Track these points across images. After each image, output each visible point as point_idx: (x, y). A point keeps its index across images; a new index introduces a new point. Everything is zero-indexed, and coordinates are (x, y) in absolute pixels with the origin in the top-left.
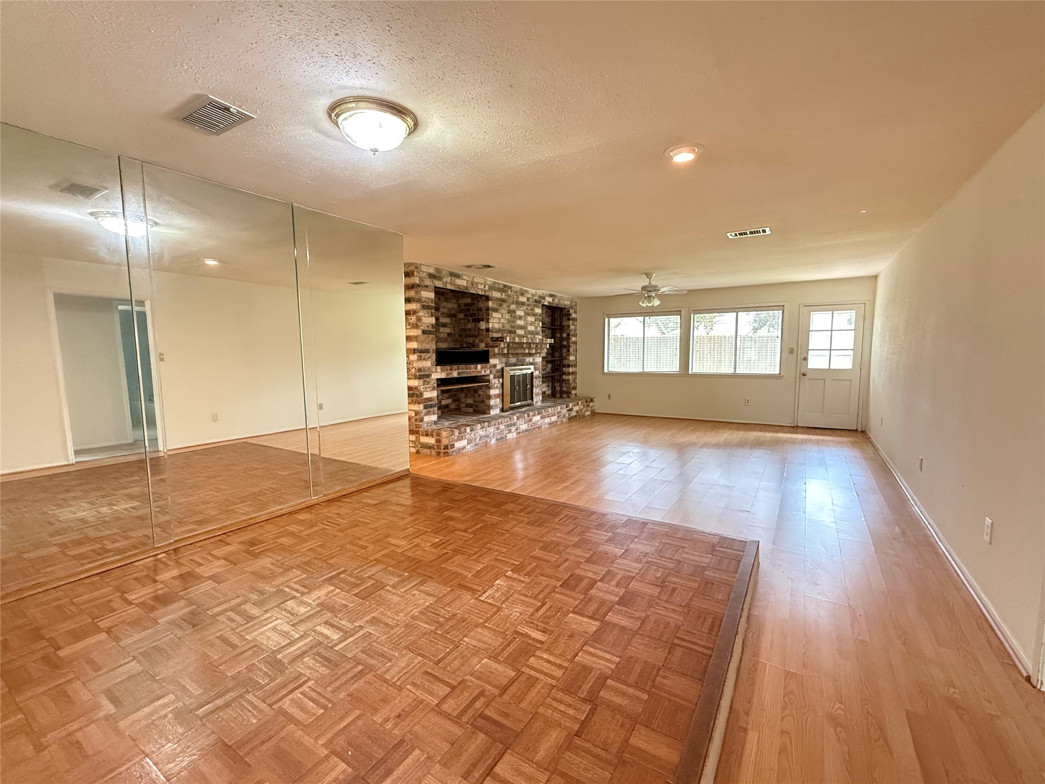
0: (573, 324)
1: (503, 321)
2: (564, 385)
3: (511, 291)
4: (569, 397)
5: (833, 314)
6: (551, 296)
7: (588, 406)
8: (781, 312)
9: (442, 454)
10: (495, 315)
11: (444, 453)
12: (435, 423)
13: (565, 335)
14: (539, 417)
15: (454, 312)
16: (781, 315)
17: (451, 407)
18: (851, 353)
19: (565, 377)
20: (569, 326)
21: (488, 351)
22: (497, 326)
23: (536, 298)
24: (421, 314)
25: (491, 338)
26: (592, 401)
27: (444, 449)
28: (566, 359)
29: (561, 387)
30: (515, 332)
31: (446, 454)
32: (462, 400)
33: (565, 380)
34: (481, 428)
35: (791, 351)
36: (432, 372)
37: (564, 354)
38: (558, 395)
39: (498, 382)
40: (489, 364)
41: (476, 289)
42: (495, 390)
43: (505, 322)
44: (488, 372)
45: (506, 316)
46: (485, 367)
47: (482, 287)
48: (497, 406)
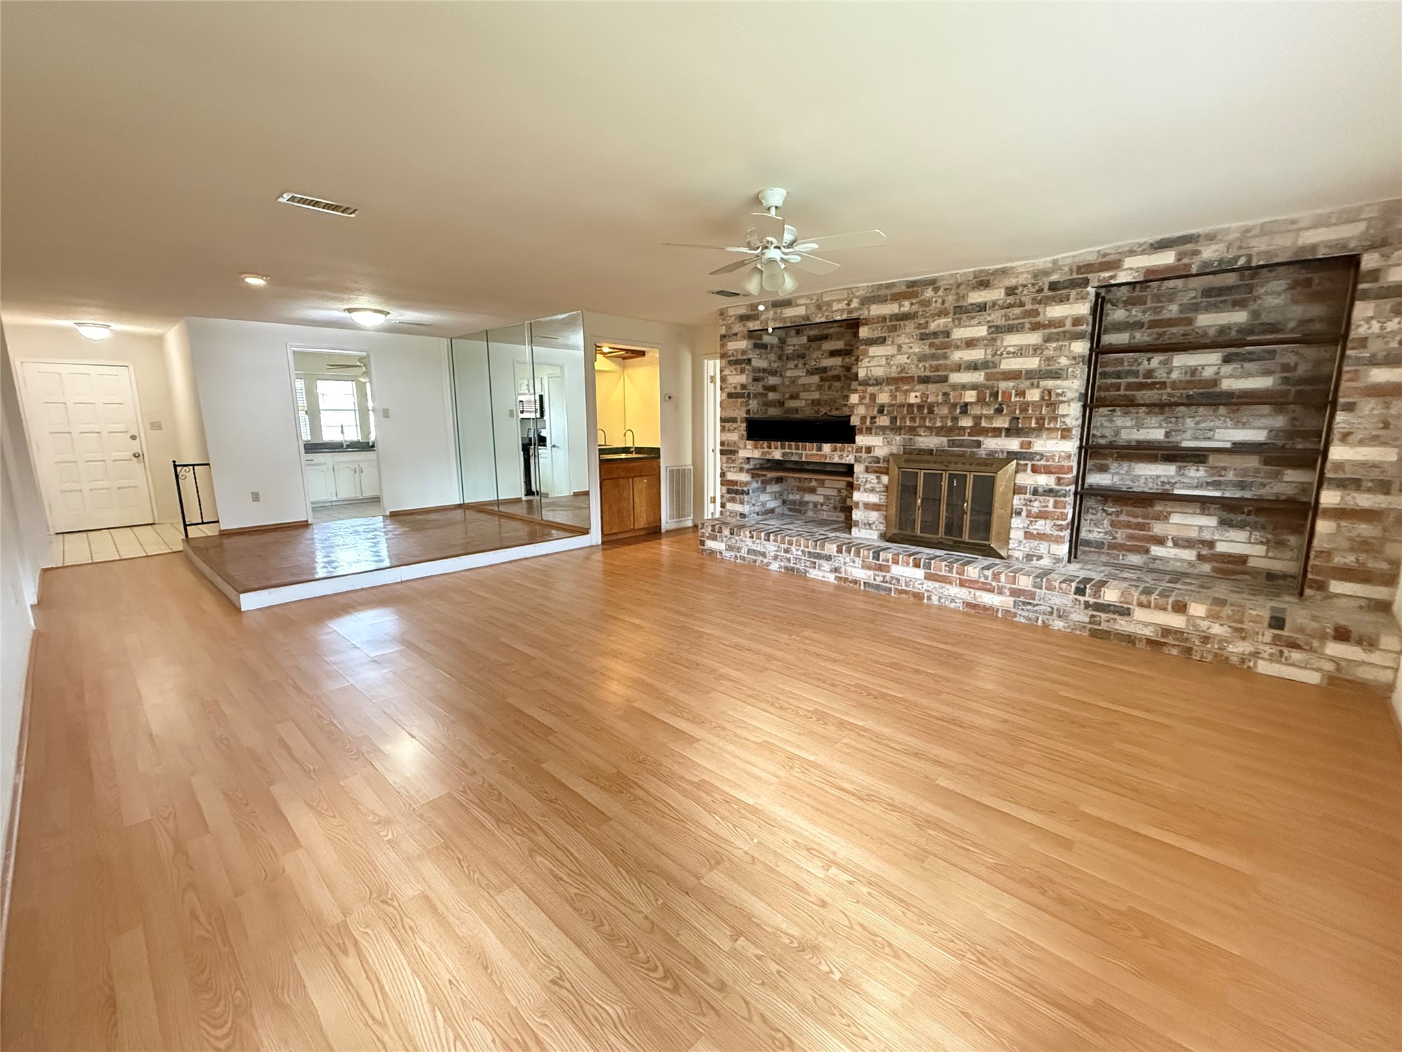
1: (902, 359)
10: (873, 350)
22: (879, 372)
23: (1054, 277)
24: (726, 372)
30: (947, 380)
36: (740, 448)
39: (875, 481)
40: (854, 445)
41: (826, 314)
42: (866, 494)
43: (908, 361)
44: (850, 459)
45: (911, 348)
46: (842, 450)
47: (843, 305)
48: (869, 524)
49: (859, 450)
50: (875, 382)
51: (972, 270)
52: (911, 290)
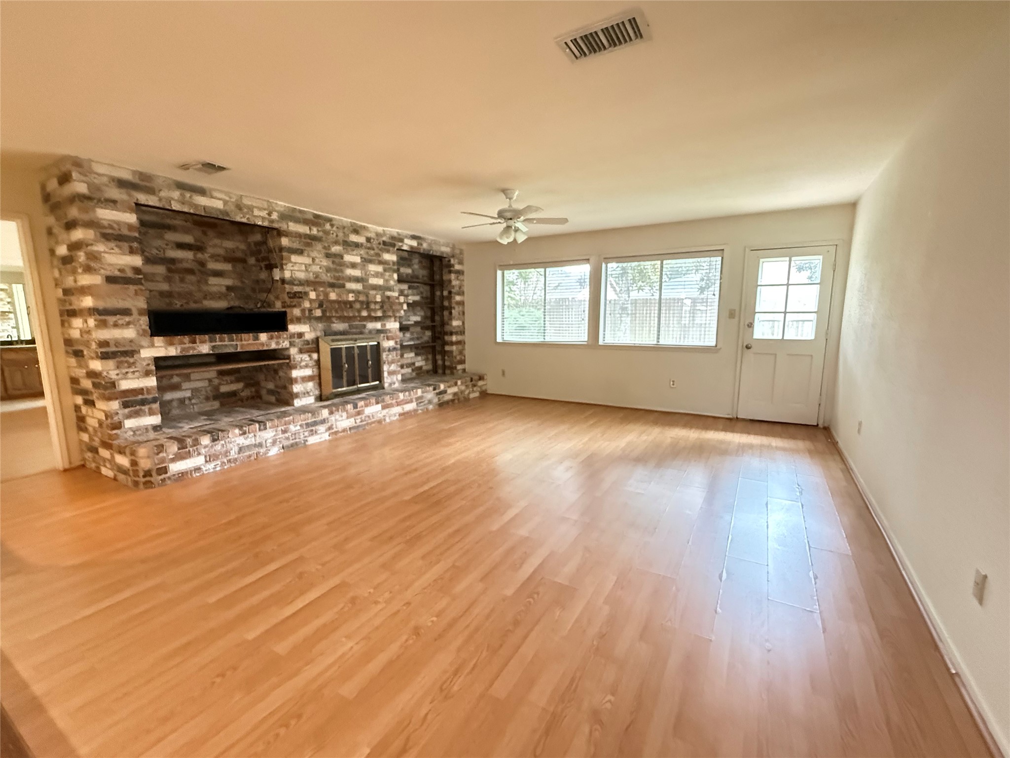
0: (457, 279)
1: (316, 268)
2: (446, 358)
3: (332, 225)
4: (452, 373)
5: (790, 261)
6: (414, 237)
7: (474, 386)
8: (720, 258)
9: (141, 486)
10: (294, 258)
11: (145, 483)
12: (156, 428)
13: (445, 293)
14: (379, 406)
15: (239, 254)
16: (720, 262)
17: (243, 394)
18: (813, 317)
19: (447, 348)
20: (450, 281)
21: (285, 313)
22: (301, 275)
23: (384, 239)
24: (100, 247)
25: (288, 293)
26: (481, 378)
27: (144, 476)
28: (448, 324)
29: (444, 360)
30: (343, 286)
31: (149, 485)
32: (263, 384)
33: (448, 351)
34: (240, 435)
35: (732, 315)
36: (143, 347)
37: (446, 318)
38: (440, 371)
39: (308, 359)
40: (287, 333)
41: (247, 216)
42: (302, 370)
43: (321, 271)
44: (286, 344)
45: (321, 261)
46: (278, 337)
47: (264, 214)
48: (308, 393)
49: (292, 336)
50: (298, 283)
51: (349, 220)
52: (316, 220)
